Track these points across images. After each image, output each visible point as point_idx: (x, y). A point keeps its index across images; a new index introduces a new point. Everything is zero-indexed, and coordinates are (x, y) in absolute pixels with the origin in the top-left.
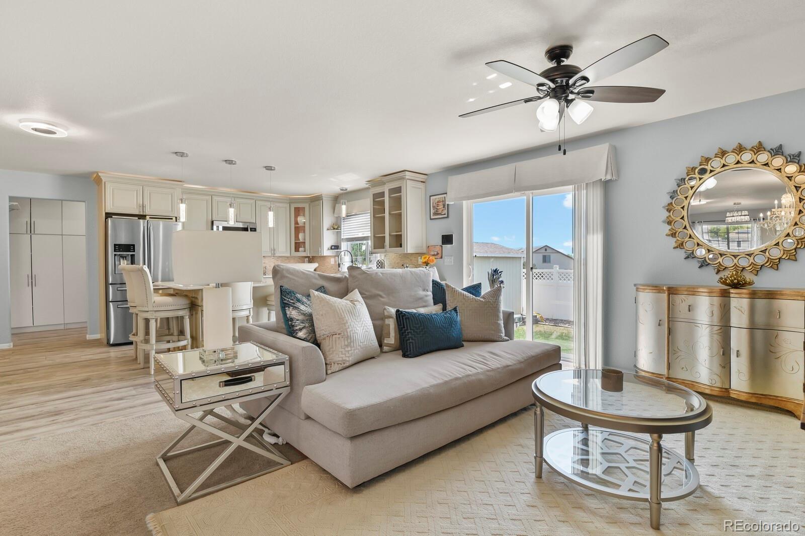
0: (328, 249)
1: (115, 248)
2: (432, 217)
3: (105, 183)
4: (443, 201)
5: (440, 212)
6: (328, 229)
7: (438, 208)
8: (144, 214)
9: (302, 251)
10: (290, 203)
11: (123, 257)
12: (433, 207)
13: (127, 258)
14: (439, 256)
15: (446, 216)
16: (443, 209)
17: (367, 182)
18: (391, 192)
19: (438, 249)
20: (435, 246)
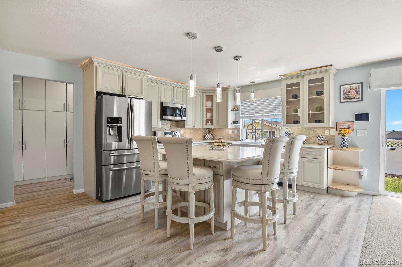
0: (232, 124)
1: (108, 120)
2: (342, 101)
3: (96, 67)
4: (356, 89)
5: (352, 96)
6: (232, 110)
7: (351, 94)
8: (123, 94)
9: (209, 125)
10: (203, 93)
11: (112, 128)
12: (344, 93)
13: (114, 129)
14: (351, 129)
15: (360, 99)
16: (356, 94)
17: (279, 76)
18: (310, 81)
19: (349, 124)
20: (345, 122)
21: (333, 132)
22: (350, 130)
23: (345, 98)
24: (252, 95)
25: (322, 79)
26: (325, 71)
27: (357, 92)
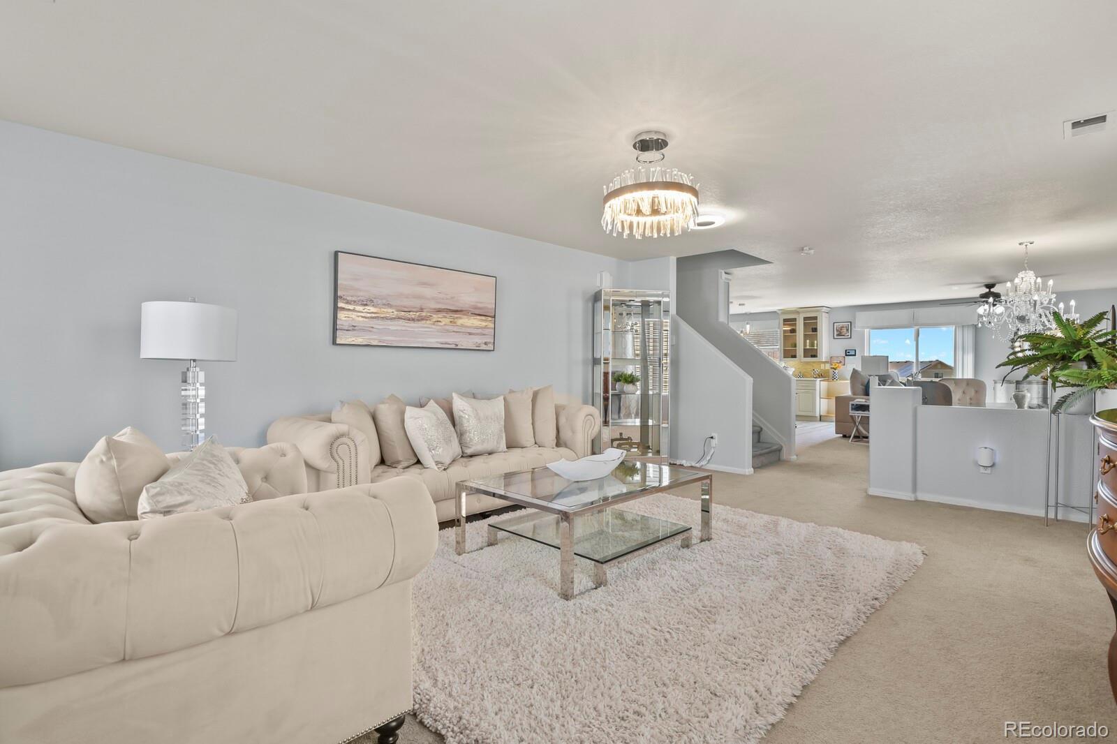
2: (835, 337)
4: (846, 326)
5: (844, 333)
7: (842, 331)
12: (836, 330)
14: (842, 363)
15: (850, 336)
17: (777, 311)
18: (805, 319)
19: (841, 359)
20: (838, 357)
21: (828, 367)
22: (840, 365)
23: (838, 335)
24: (748, 326)
25: (816, 318)
26: (818, 311)
27: (847, 330)
